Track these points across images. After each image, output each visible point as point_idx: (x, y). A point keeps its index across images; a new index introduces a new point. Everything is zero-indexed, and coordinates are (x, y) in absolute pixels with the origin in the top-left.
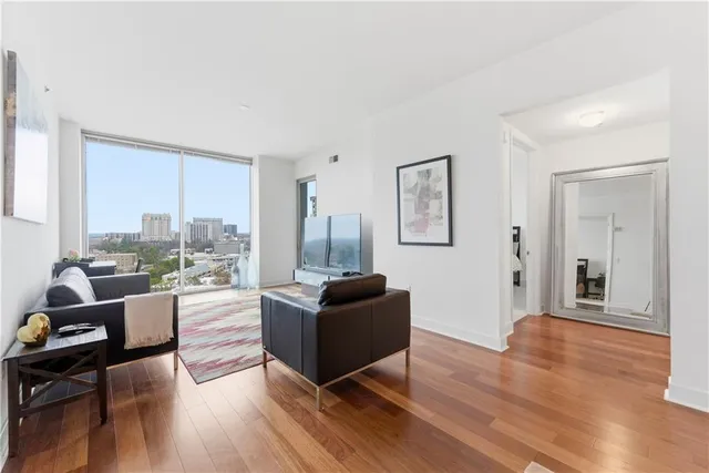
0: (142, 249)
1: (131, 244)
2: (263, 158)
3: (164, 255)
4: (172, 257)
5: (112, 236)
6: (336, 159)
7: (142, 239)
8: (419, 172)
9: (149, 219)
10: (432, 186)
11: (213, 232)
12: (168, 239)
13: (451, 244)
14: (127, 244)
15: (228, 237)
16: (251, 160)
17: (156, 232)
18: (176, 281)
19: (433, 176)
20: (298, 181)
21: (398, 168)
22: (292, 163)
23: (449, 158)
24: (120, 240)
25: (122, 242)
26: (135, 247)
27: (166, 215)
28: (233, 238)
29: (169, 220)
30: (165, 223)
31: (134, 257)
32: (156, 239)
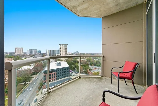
0: (15, 56)
4: (23, 59)
7: (15, 54)
9: (17, 49)
11: (35, 53)
12: (22, 54)
15: (39, 54)
17: (19, 52)
24: (9, 54)
25: (9, 55)
26: (13, 56)
27: (22, 48)
28: (40, 54)
29: (23, 49)
30: (22, 50)
31: (12, 59)
32: (19, 54)
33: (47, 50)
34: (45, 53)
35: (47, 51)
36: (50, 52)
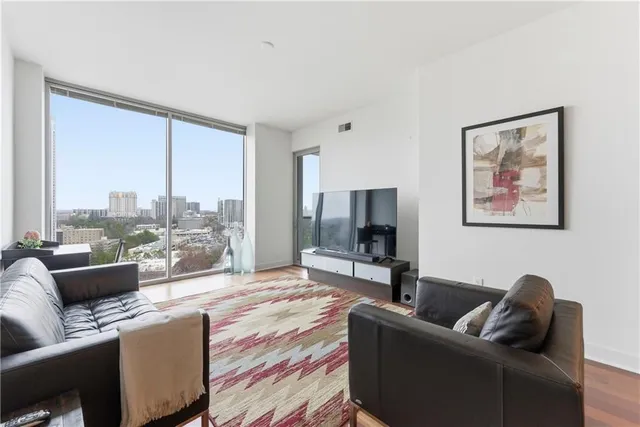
0: (108, 224)
1: (98, 220)
2: (261, 126)
3: (130, 231)
4: (138, 232)
5: (80, 212)
6: (348, 127)
7: (109, 215)
8: (501, 133)
9: (114, 197)
10: (527, 150)
11: (178, 209)
12: (134, 215)
13: (561, 225)
14: (95, 220)
15: (191, 214)
16: (245, 128)
17: (123, 209)
18: (142, 254)
19: (529, 136)
20: (294, 153)
21: (464, 130)
22: (289, 133)
23: (560, 111)
24: (87, 216)
25: (90, 217)
26: (102, 223)
27: (132, 193)
28: (196, 214)
29: (135, 198)
30: (131, 200)
31: (101, 232)
32: (122, 214)
33: (223, 199)
34: (213, 213)
35: (220, 204)
36: (234, 206)
